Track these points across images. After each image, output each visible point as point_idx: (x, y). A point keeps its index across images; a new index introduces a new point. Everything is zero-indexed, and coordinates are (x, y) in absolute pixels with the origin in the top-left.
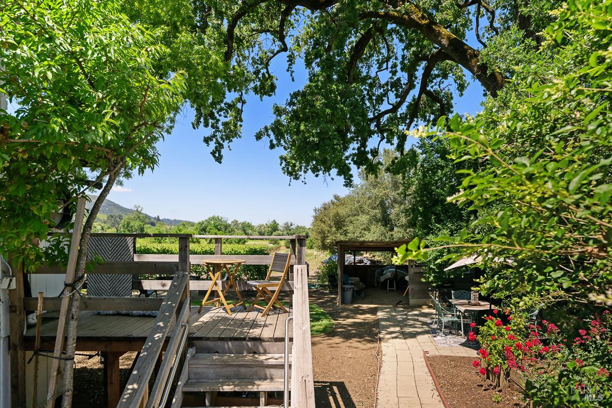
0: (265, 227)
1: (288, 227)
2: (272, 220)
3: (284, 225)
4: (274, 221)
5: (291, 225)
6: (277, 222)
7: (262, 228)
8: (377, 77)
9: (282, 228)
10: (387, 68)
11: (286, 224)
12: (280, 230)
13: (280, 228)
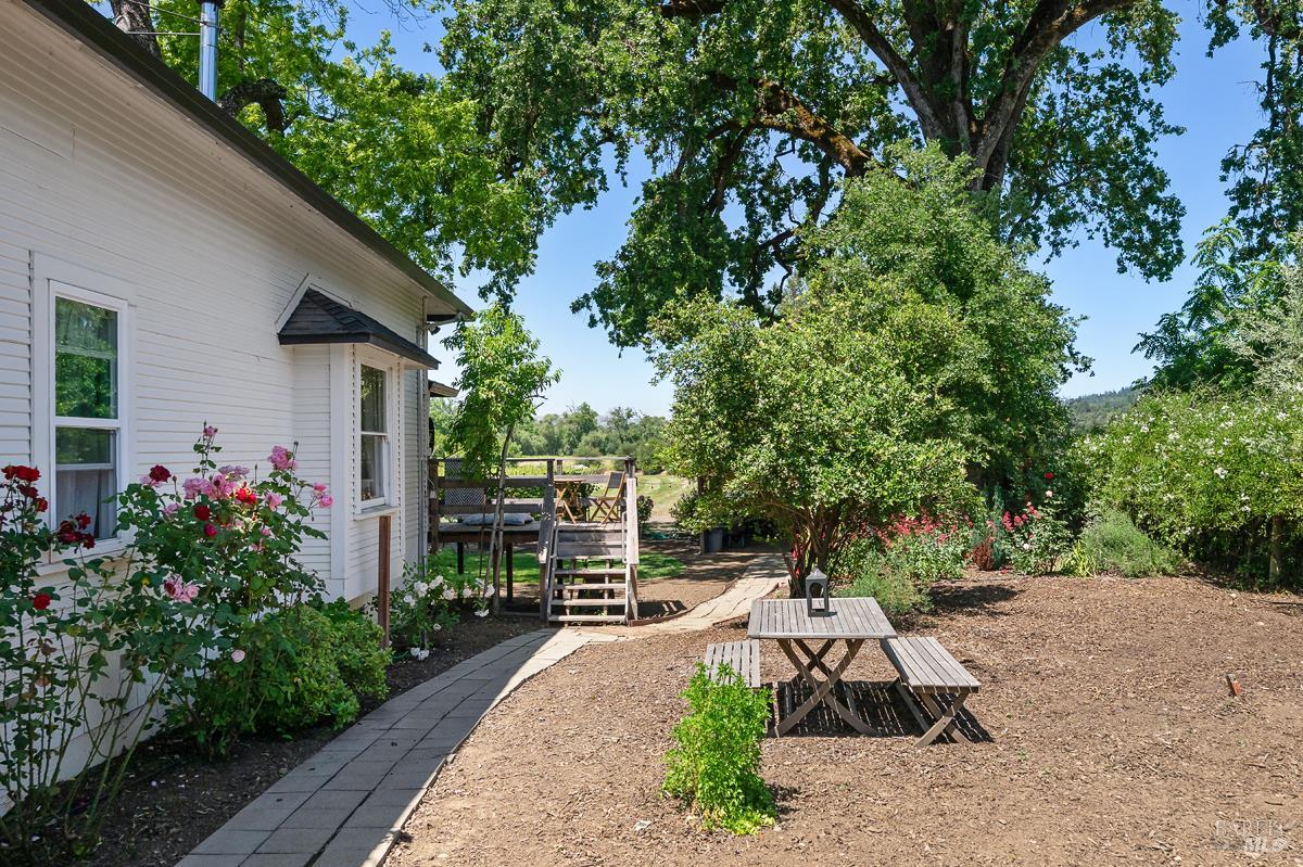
0: (562, 423)
1: (621, 419)
2: (579, 404)
3: (611, 416)
4: (585, 405)
5: (629, 416)
6: (593, 409)
7: (554, 423)
8: (775, 166)
9: (604, 424)
10: (793, 150)
11: (617, 412)
12: (601, 428)
13: (600, 422)
